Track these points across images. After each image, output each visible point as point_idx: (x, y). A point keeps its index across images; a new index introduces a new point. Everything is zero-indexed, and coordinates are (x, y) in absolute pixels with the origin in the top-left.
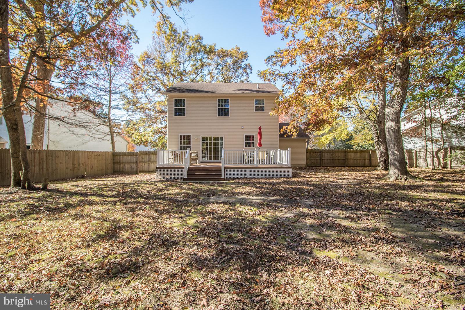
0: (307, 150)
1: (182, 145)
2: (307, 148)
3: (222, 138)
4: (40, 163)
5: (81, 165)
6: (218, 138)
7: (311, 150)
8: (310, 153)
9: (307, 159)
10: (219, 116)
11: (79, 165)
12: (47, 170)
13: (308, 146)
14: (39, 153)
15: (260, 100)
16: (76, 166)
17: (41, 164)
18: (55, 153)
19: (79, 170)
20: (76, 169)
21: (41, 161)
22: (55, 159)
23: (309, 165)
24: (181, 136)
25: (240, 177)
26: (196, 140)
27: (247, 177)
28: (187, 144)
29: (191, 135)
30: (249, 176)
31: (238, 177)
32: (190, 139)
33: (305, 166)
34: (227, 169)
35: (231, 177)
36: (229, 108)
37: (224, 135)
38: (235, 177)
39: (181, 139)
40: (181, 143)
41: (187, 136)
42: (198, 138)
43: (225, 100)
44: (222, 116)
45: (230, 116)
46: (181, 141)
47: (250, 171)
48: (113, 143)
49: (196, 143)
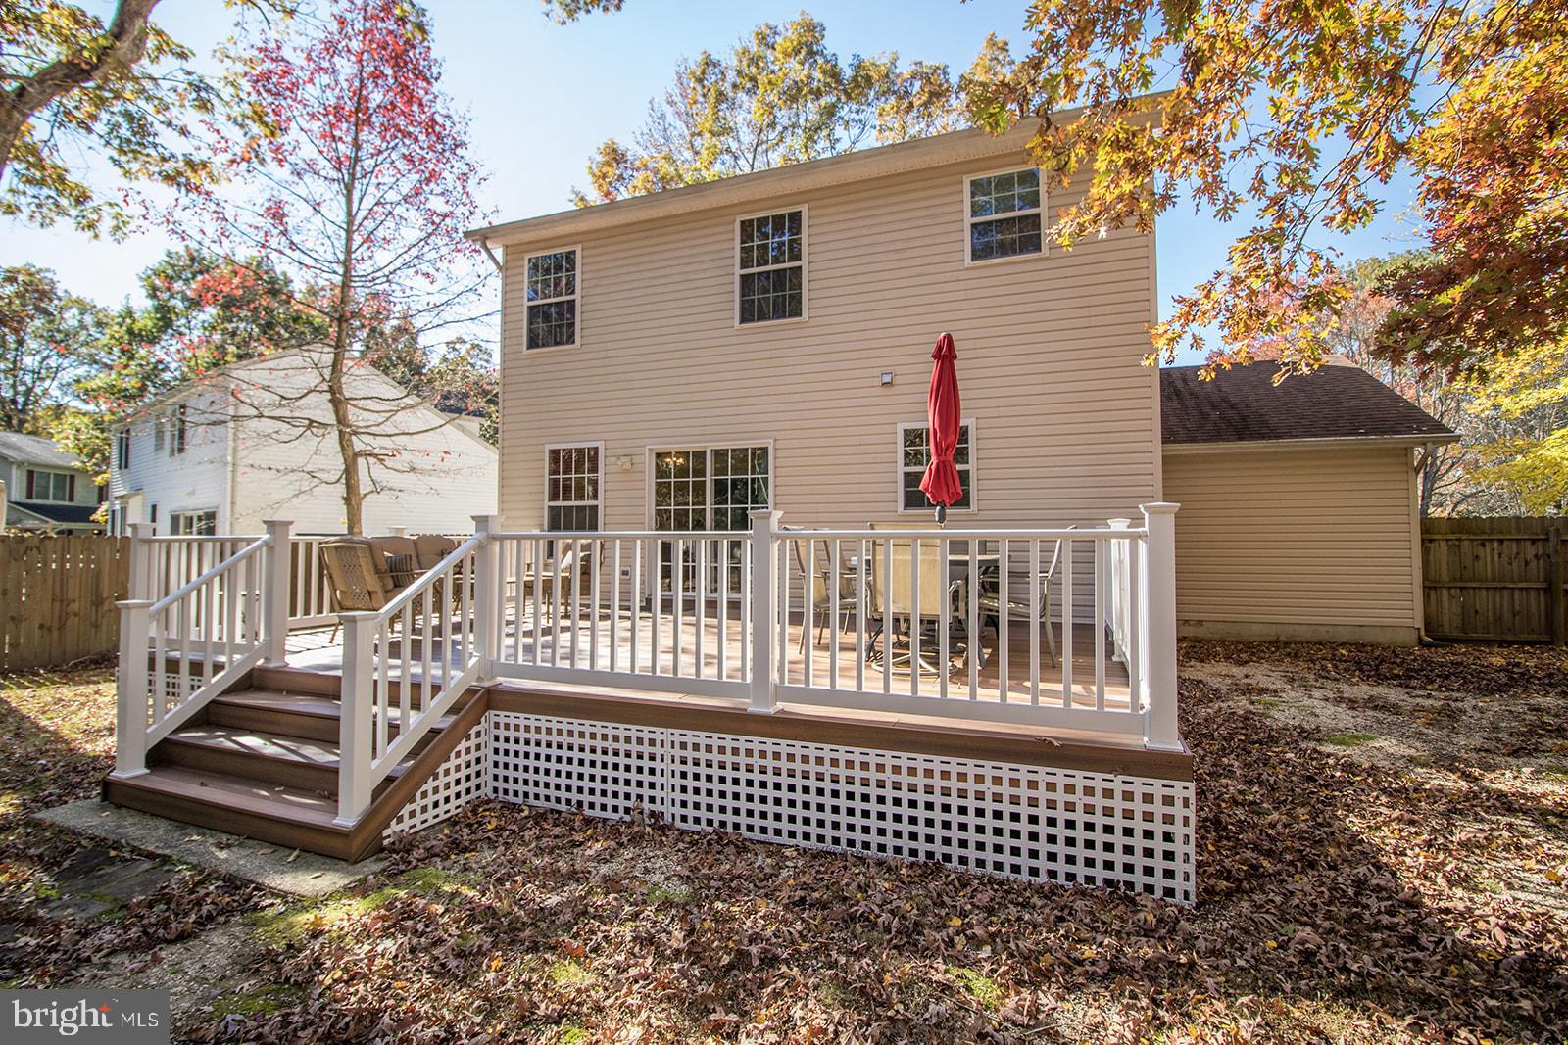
0: (1428, 527)
1: (560, 503)
2: (1424, 512)
3: (761, 454)
6: (740, 455)
7: (1462, 526)
8: (1455, 547)
9: (1430, 586)
10: (743, 320)
13: (1426, 497)
15: (1010, 178)
23: (1447, 629)
24: (555, 453)
25: (598, 799)
26: (626, 472)
27: (668, 810)
28: (580, 497)
29: (600, 445)
30: (679, 811)
31: (586, 798)
32: (594, 469)
33: (1414, 636)
34: (502, 716)
35: (531, 790)
36: (804, 263)
37: (779, 435)
38: (563, 795)
39: (555, 472)
40: (554, 497)
41: (580, 451)
42: (636, 460)
43: (778, 221)
44: (762, 317)
45: (814, 313)
46: (554, 484)
47: (690, 754)
48: (351, 500)
49: (626, 492)
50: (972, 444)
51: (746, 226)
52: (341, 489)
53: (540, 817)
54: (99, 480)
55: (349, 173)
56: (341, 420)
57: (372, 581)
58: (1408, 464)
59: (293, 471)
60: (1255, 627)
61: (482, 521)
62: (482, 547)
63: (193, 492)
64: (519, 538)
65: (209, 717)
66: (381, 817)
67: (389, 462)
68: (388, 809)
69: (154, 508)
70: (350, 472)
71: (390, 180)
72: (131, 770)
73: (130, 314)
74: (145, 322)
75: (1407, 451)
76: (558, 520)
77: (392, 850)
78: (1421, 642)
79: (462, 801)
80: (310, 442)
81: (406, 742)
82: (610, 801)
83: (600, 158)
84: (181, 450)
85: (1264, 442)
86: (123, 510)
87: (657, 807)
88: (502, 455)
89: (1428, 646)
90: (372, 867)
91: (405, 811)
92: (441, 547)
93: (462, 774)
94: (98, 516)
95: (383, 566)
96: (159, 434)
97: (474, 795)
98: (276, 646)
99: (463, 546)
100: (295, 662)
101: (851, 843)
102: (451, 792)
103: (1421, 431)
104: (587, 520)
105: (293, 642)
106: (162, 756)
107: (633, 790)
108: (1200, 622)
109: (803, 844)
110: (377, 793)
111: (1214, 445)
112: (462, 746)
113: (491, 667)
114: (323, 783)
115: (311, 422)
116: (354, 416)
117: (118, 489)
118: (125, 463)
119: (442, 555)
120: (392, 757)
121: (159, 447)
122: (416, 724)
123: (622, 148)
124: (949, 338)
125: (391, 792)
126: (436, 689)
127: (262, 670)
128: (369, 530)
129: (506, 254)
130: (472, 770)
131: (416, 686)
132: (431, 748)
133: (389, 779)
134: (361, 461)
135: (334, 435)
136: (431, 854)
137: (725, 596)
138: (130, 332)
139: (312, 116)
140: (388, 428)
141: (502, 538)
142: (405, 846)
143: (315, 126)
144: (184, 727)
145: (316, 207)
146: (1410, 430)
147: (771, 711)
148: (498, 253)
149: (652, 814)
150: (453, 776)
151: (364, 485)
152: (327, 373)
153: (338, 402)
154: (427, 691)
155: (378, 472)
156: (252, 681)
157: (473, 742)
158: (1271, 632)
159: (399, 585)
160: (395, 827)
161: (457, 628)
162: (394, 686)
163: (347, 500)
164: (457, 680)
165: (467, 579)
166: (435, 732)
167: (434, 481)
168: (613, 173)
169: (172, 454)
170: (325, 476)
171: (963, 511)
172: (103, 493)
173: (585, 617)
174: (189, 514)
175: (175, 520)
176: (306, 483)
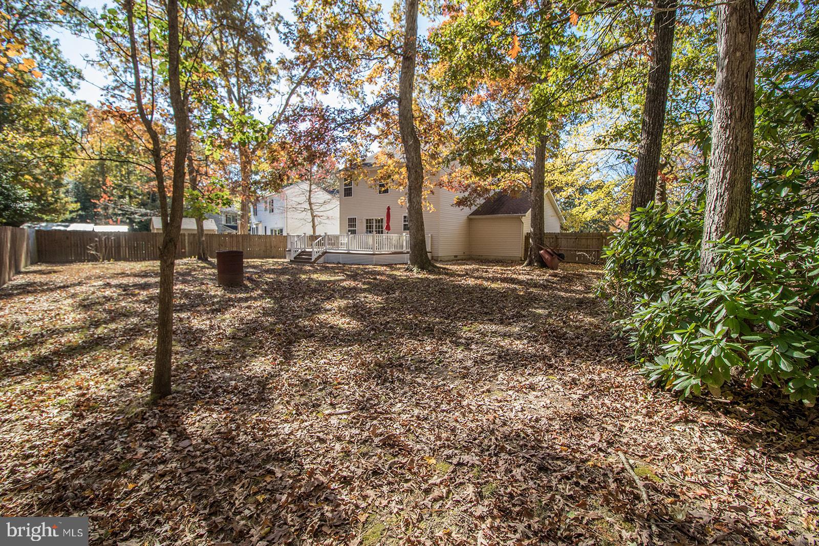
1: (350, 229)
3: (382, 220)
6: (379, 220)
10: (380, 193)
24: (349, 219)
26: (361, 223)
28: (353, 227)
29: (356, 217)
32: (356, 222)
39: (349, 222)
40: (348, 227)
41: (353, 218)
42: (362, 220)
44: (383, 192)
45: (390, 192)
46: (349, 225)
47: (342, 256)
48: (314, 227)
49: (361, 226)
52: (311, 224)
56: (311, 209)
59: (301, 219)
62: (325, 236)
63: (277, 223)
65: (299, 255)
66: (316, 261)
67: (321, 218)
69: (265, 227)
70: (313, 220)
72: (293, 259)
76: (349, 232)
77: (317, 263)
80: (305, 213)
84: (273, 211)
86: (257, 228)
91: (318, 261)
96: (266, 207)
98: (304, 248)
99: (323, 236)
100: (306, 250)
102: (322, 261)
104: (354, 232)
106: (295, 258)
110: (315, 259)
114: (311, 259)
115: (305, 209)
116: (314, 207)
120: (316, 257)
121: (265, 211)
122: (318, 255)
126: (320, 252)
127: (303, 250)
128: (317, 233)
130: (324, 259)
131: (318, 251)
132: (319, 257)
134: (315, 218)
135: (309, 212)
150: (322, 259)
151: (316, 223)
152: (308, 197)
153: (310, 204)
155: (319, 219)
156: (302, 252)
162: (316, 252)
164: (323, 251)
166: (320, 255)
169: (270, 212)
170: (308, 221)
174: (274, 229)
175: (272, 231)
176: (304, 222)
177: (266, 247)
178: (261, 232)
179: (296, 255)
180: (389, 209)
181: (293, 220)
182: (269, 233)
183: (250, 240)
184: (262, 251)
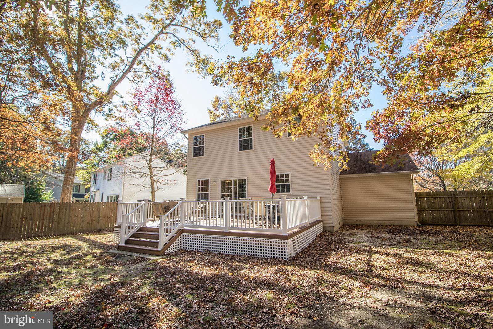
1: (200, 193)
3: (244, 181)
4: (50, 216)
5: (101, 218)
6: (240, 181)
10: (240, 150)
11: (99, 217)
12: (59, 223)
14: (50, 206)
16: (94, 218)
17: (51, 218)
18: (70, 206)
19: (98, 223)
20: (94, 221)
21: (52, 214)
22: (69, 212)
23: (428, 221)
24: (199, 181)
25: (200, 248)
26: (215, 185)
27: (211, 249)
28: (205, 191)
29: (209, 179)
30: (213, 249)
31: (198, 248)
32: (208, 185)
33: (416, 223)
34: (185, 234)
35: (189, 247)
36: (253, 137)
37: (248, 176)
38: (195, 248)
39: (199, 185)
40: (199, 191)
41: (205, 181)
42: (217, 182)
43: (247, 128)
44: (244, 149)
45: (255, 148)
46: (199, 188)
47: (215, 239)
48: (153, 192)
49: (215, 190)
50: (290, 178)
51: (240, 129)
52: (150, 189)
53: (190, 251)
54: (87, 187)
55: (154, 115)
56: (151, 173)
57: (161, 211)
58: (410, 178)
59: (139, 185)
60: (374, 221)
61: (182, 199)
62: (182, 204)
63: (113, 190)
64: (191, 202)
65: (134, 236)
66: (165, 249)
67: (161, 182)
68: (166, 248)
69: (102, 194)
70: (152, 185)
71: (164, 115)
72: (123, 244)
73: (97, 143)
74: (101, 145)
75: (409, 175)
76: (200, 197)
77: (167, 254)
78: (418, 225)
79: (178, 249)
80: (144, 178)
81: (169, 238)
82: (202, 248)
83: (214, 100)
84: (110, 179)
85: (371, 174)
86: (95, 195)
87: (210, 249)
88: (187, 178)
89: (420, 226)
90: (164, 257)
91: (169, 249)
92: (174, 204)
93: (178, 244)
94: (86, 196)
95: (163, 208)
96: (105, 175)
97: (180, 248)
98: (145, 223)
99: (179, 204)
100: (148, 226)
101: (242, 254)
102: (176, 247)
103: (411, 170)
104: (206, 197)
105: (147, 223)
106: (127, 242)
107: (206, 246)
108: (361, 220)
109: (232, 254)
110: (164, 245)
111: (359, 175)
112: (178, 239)
113: (183, 225)
114: (156, 245)
115: (144, 173)
116: (154, 172)
117: (93, 189)
118: (95, 182)
119: (174, 205)
120: (166, 240)
121: (104, 178)
122: (170, 235)
123: (220, 97)
124: (273, 159)
125: (167, 245)
126: (174, 229)
127: (142, 227)
128: (157, 200)
129: (189, 136)
130: (179, 244)
131: (170, 229)
132: (172, 239)
133: (166, 243)
134: (155, 183)
135: (149, 177)
136: (173, 255)
137: (238, 214)
138: (97, 148)
139: (146, 102)
140: (161, 174)
141: (185, 202)
142: (169, 254)
143: (147, 104)
144: (130, 237)
145: (146, 122)
146: (408, 170)
147: (228, 231)
148: (187, 135)
149: (209, 250)
150: (176, 244)
151: (156, 188)
152: (148, 162)
153: (150, 168)
154: (172, 230)
155: (159, 184)
156: (141, 229)
157: (180, 239)
158: (379, 223)
159: (166, 212)
160: (167, 251)
161: (177, 221)
162: (167, 229)
163: (152, 192)
164: (177, 228)
165: (179, 211)
166: (173, 236)
167: (172, 186)
168: (217, 104)
169: (108, 180)
170: (147, 186)
171: (289, 193)
172: (88, 190)
173: (205, 219)
174: (112, 196)
175: (108, 197)
176: (142, 188)
177: (92, 217)
178: (98, 200)
179: (129, 235)
180: (273, 163)
181: (131, 186)
182: (105, 200)
183: (70, 209)
184: (85, 223)
